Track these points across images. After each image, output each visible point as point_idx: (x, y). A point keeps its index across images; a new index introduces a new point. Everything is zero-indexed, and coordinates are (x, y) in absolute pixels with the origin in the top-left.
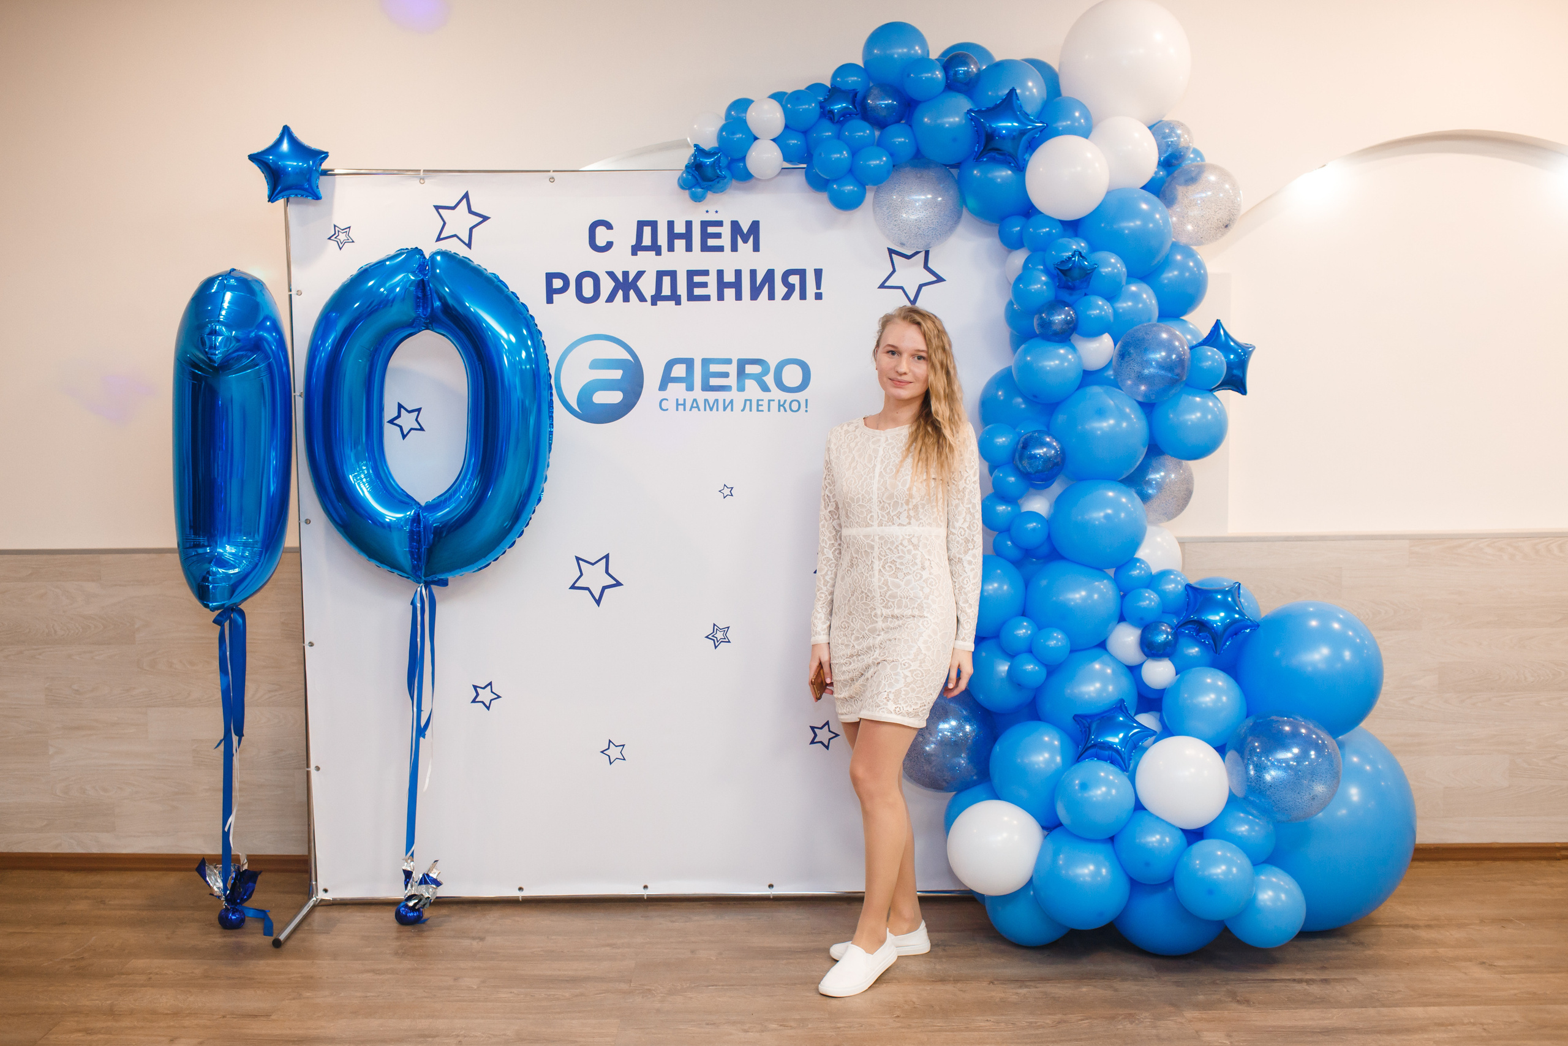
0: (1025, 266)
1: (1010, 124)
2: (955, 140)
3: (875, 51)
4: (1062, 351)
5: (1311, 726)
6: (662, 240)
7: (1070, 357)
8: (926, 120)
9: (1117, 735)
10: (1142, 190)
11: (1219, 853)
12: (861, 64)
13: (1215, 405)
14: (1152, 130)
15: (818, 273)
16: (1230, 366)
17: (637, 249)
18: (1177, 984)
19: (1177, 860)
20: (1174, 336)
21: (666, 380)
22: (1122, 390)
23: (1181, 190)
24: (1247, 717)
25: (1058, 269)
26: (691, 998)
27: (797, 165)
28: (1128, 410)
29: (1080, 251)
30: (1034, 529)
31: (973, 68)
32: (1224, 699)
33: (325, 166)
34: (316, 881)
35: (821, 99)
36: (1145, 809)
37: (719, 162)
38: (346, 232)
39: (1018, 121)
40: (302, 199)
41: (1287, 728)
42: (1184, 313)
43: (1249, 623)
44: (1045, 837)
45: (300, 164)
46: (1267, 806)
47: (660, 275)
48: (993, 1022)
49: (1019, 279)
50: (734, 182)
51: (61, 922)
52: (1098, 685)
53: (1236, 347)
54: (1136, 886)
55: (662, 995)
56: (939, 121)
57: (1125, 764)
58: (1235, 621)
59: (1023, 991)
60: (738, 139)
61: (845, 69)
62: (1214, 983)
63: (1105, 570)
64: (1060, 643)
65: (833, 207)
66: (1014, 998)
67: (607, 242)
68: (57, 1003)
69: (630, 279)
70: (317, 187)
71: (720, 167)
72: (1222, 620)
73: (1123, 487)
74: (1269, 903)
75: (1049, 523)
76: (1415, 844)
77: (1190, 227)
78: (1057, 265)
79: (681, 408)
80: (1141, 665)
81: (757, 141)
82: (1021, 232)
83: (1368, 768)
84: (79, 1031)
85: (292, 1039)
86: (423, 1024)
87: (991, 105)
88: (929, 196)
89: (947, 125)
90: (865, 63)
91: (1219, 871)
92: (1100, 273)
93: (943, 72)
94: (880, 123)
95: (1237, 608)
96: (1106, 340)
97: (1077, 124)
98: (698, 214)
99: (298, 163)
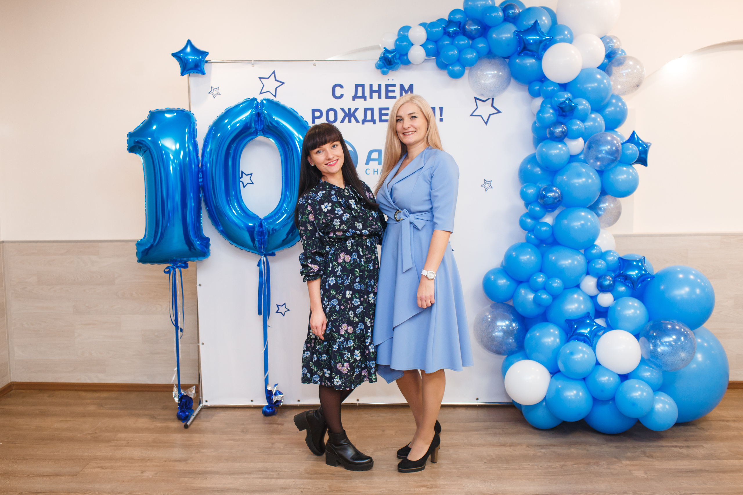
0: (542, 106)
1: (535, 37)
2: (508, 45)
3: (470, 3)
4: (560, 146)
5: (681, 325)
6: (367, 93)
7: (564, 148)
8: (494, 36)
9: (586, 329)
10: (598, 69)
11: (637, 386)
12: (462, 9)
13: (633, 171)
14: (603, 39)
15: (441, 109)
16: (640, 152)
17: (355, 97)
18: (616, 447)
19: (617, 389)
20: (613, 138)
21: (369, 160)
22: (588, 164)
23: (615, 69)
24: (649, 321)
25: (559, 107)
26: (385, 453)
27: (431, 57)
28: (591, 174)
29: (570, 98)
30: (545, 231)
31: (517, 11)
32: (638, 312)
33: (207, 59)
34: (202, 396)
35: (444, 26)
36: (600, 364)
37: (396, 56)
38: (217, 90)
39: (539, 35)
40: (197, 74)
41: (669, 326)
42: (616, 127)
43: (649, 276)
44: (551, 377)
45: (196, 58)
46: (660, 364)
47: (366, 110)
48: (531, 465)
49: (539, 112)
50: (402, 66)
51: (84, 415)
52: (576, 305)
53: (642, 143)
54: (596, 401)
55: (372, 452)
56: (500, 36)
57: (591, 344)
58: (642, 275)
59: (543, 450)
60: (405, 45)
61: (455, 12)
62: (634, 447)
63: (579, 250)
64: (559, 285)
65: (450, 78)
66: (539, 454)
67: (341, 95)
68: (87, 454)
69: (352, 111)
70: (204, 68)
71: (396, 58)
72: (637, 274)
73: (588, 210)
74: (660, 410)
75: (552, 228)
76: (729, 381)
77: (619, 87)
78: (558, 105)
79: (376, 173)
80: (596, 296)
81: (413, 46)
82: (539, 89)
83: (706, 344)
84: (98, 467)
85: (199, 472)
86: (260, 465)
87: (526, 28)
88: (496, 72)
89: (504, 38)
90: (465, 9)
91: (637, 394)
92: (578, 108)
93: (503, 12)
94: (471, 37)
95: (644, 268)
96: (580, 141)
97: (566, 37)
98: (384, 81)
99: (195, 57)
